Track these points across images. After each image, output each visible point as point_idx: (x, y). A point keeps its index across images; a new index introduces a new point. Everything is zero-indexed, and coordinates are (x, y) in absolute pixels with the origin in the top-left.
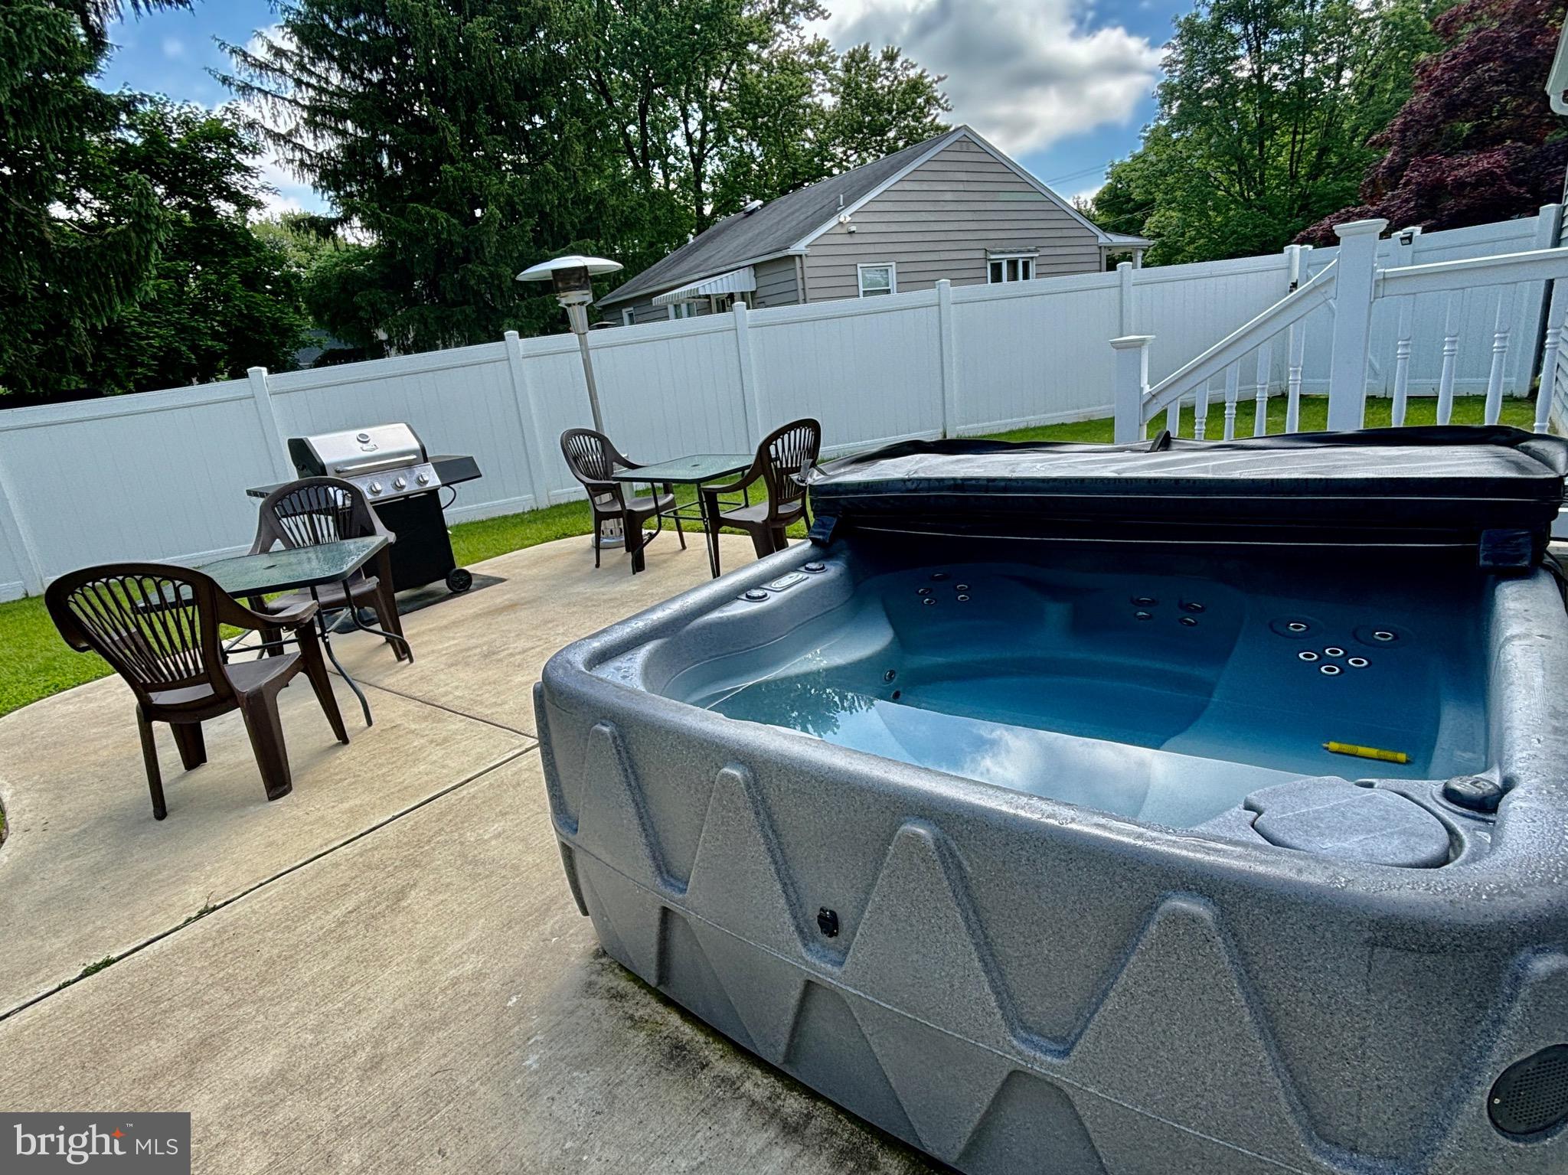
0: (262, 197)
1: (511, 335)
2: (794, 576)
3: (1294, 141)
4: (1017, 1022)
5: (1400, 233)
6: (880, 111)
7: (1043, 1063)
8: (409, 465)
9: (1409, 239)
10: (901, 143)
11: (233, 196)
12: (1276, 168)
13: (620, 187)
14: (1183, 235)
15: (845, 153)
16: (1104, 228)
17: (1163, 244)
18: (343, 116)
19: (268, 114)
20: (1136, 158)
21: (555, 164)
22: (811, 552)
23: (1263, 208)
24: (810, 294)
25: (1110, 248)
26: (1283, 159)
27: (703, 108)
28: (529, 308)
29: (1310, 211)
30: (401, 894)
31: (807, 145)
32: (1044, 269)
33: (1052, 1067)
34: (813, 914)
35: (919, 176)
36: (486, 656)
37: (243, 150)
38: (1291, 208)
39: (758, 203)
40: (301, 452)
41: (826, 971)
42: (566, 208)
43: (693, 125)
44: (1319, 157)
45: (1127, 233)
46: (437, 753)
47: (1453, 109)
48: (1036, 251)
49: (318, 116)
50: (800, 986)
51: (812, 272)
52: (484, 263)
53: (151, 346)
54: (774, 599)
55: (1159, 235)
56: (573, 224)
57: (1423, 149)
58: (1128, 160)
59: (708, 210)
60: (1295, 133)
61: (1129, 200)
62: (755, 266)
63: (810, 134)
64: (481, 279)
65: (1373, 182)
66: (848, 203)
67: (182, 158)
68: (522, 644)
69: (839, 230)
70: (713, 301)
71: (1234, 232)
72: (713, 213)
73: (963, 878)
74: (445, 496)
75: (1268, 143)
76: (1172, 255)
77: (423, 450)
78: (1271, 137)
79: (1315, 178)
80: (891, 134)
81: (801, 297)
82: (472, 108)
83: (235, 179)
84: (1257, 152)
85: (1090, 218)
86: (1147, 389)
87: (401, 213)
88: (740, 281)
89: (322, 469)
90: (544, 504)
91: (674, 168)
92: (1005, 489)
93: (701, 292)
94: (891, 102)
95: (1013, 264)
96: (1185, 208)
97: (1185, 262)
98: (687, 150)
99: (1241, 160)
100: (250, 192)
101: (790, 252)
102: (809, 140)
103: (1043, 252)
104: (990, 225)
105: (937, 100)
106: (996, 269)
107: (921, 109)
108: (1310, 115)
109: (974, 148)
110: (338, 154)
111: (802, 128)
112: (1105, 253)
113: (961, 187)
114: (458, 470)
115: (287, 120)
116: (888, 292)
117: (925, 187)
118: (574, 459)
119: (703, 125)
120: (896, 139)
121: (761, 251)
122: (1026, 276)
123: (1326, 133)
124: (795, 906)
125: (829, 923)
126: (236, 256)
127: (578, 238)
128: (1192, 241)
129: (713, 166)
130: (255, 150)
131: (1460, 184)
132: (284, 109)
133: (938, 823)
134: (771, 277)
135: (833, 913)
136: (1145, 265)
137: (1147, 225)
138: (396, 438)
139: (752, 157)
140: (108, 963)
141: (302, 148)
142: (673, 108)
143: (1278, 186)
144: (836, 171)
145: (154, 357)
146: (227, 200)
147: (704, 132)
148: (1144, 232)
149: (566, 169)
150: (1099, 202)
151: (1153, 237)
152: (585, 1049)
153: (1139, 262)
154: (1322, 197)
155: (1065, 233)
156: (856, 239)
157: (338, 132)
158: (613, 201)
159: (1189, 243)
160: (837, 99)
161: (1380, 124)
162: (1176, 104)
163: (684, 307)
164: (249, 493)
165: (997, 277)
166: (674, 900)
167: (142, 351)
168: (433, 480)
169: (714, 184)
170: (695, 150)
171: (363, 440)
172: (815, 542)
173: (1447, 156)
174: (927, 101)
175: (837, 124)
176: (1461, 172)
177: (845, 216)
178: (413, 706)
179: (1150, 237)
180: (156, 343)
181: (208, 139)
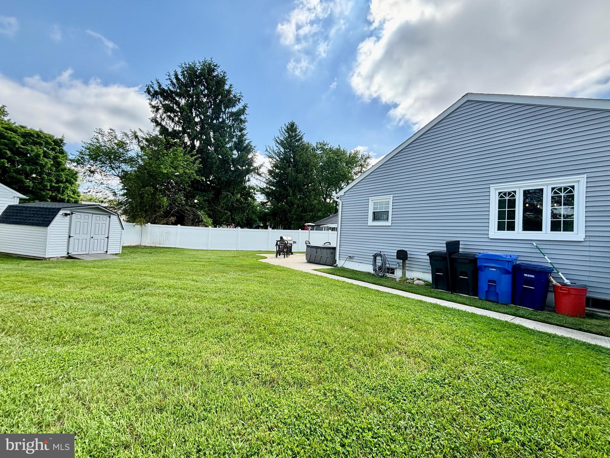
0: (257, 199)
1: (300, 229)
8: (290, 241)
13: (319, 203)
40: (281, 238)
52: (291, 214)
64: (290, 217)
70: (331, 228)
77: (292, 240)
82: (295, 188)
93: (330, 226)
118: (306, 243)
127: (309, 212)
132: (262, 183)
138: (289, 238)
141: (265, 191)
158: (317, 206)
163: (326, 228)
168: (292, 243)
171: (287, 238)
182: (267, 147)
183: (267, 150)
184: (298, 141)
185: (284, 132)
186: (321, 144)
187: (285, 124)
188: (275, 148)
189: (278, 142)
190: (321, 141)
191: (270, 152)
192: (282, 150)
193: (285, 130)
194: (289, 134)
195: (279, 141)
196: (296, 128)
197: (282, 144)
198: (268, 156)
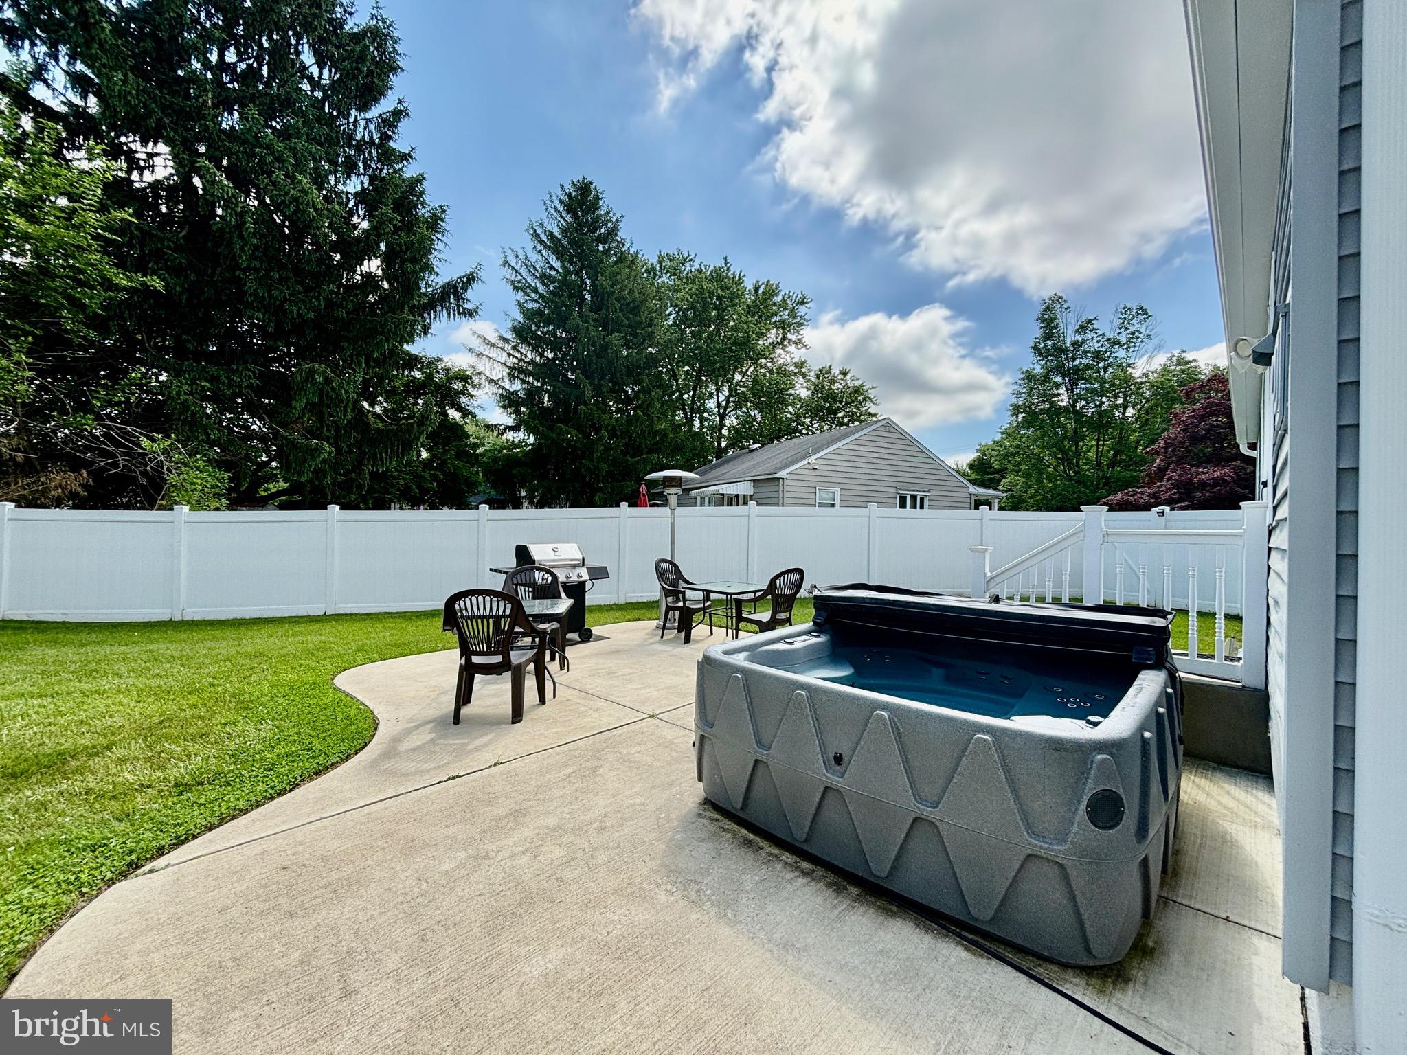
1: (624, 504)
2: (804, 637)
3: (1098, 445)
4: (916, 795)
5: (1156, 509)
6: (835, 402)
7: (926, 812)
8: (574, 566)
9: (1163, 513)
10: (846, 420)
11: (459, 409)
12: (1087, 459)
13: (676, 427)
14: (1026, 492)
15: (811, 422)
16: (973, 482)
17: (1012, 496)
18: (528, 373)
19: (488, 368)
20: (995, 442)
21: (643, 412)
22: (813, 628)
23: (1079, 482)
24: (786, 501)
25: (977, 495)
26: (1091, 454)
27: (730, 390)
28: (612, 489)
29: (1111, 487)
30: (595, 770)
31: (789, 416)
32: (932, 503)
33: (931, 813)
34: (831, 756)
35: (857, 442)
36: (609, 674)
37: (473, 386)
38: (1098, 484)
39: (758, 445)
40: (523, 554)
41: (836, 781)
42: (644, 436)
43: (722, 398)
44: (1115, 455)
45: (989, 487)
46: (596, 715)
47: (1195, 439)
48: (929, 492)
49: (516, 372)
50: (822, 790)
51: (789, 490)
52: (592, 460)
53: (398, 483)
54: (797, 645)
55: (1010, 490)
56: (646, 444)
57: (1180, 461)
58: (992, 443)
59: (723, 444)
60: (1098, 440)
61: (991, 467)
62: (754, 481)
63: (791, 409)
64: (588, 469)
65: (1148, 475)
66: (814, 452)
67: (439, 387)
68: (627, 670)
69: (807, 467)
70: (726, 497)
71: (1060, 494)
72: (727, 447)
73: (899, 733)
74: (588, 585)
75: (1081, 444)
76: (1019, 503)
77: (583, 560)
78: (1082, 440)
79: (1113, 468)
80: (841, 415)
81: (781, 502)
83: (464, 400)
84: (1074, 448)
85: (964, 475)
86: (988, 574)
87: (551, 428)
88: (745, 489)
89: (533, 562)
90: (622, 601)
91: (707, 419)
92: (914, 608)
93: (721, 492)
94: (842, 397)
95: (914, 498)
96: (1027, 476)
97: (1028, 510)
98: (716, 410)
99: (1064, 453)
100: (470, 408)
101: (777, 476)
102: (791, 413)
103: (933, 493)
104: (900, 474)
105: (870, 399)
106: (903, 499)
107: (860, 403)
108: (1107, 431)
109: (893, 430)
110: (522, 394)
111: (787, 406)
112: (974, 498)
113: (883, 451)
114: (599, 573)
115: (499, 372)
116: (833, 505)
117: (862, 448)
118: (660, 574)
119: (727, 398)
120: (843, 418)
121: (759, 472)
122: (922, 507)
123: (1119, 442)
124: (824, 752)
125: (838, 759)
126: (455, 441)
127: (648, 453)
128: (1032, 497)
129: (731, 421)
130: (479, 386)
131: (1203, 484)
132: (498, 367)
133: (890, 711)
134: (763, 488)
135: (841, 755)
136: (1000, 509)
137: (1002, 483)
138: (570, 552)
139: (755, 420)
140: (458, 777)
141: (503, 388)
142: (712, 388)
143: (1088, 470)
144: (804, 432)
145: (398, 490)
146: (457, 410)
147: (728, 402)
148: (1000, 487)
149: (648, 415)
150: (971, 466)
151: (1007, 491)
152: (703, 836)
153: (996, 506)
154: (1118, 480)
155: (948, 483)
156: (817, 473)
157: (523, 382)
159: (1030, 498)
160: (810, 392)
161: (1153, 442)
162: (1021, 416)
163: (707, 499)
164: (491, 570)
165: (903, 506)
166: (763, 755)
167: (393, 485)
168: (586, 577)
169: (729, 431)
170: (721, 411)
171: (555, 550)
172: (815, 623)
173: (1193, 466)
174: (864, 399)
175: (808, 405)
176: (1204, 477)
177: (812, 460)
178: (574, 692)
179: (1003, 491)
180: (401, 482)
181: (457, 379)
182: (509, 252)
183: (506, 263)
184: (603, 239)
185: (561, 209)
186: (671, 260)
187: (562, 187)
188: (534, 257)
189: (542, 242)
190: (672, 251)
191: (518, 267)
192: (557, 265)
193: (561, 202)
194: (575, 217)
195: (544, 238)
196: (597, 198)
197: (555, 247)
198: (513, 282)
